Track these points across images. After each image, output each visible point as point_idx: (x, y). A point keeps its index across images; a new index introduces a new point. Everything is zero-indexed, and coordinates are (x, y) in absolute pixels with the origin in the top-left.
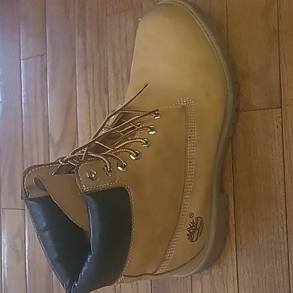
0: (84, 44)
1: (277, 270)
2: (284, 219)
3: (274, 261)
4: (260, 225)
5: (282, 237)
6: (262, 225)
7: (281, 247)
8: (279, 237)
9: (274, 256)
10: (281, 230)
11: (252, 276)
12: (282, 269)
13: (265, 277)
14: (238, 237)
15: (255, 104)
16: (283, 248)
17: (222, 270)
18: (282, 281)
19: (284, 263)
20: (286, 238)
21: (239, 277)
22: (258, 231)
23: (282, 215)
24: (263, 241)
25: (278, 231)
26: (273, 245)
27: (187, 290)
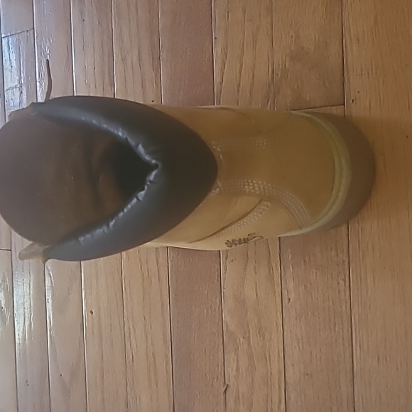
0: (82, 13)
1: (336, 341)
2: (346, 267)
3: (332, 326)
4: (314, 275)
5: (343, 293)
6: (316, 275)
7: (341, 307)
8: (339, 292)
9: (333, 320)
10: (342, 282)
11: (303, 347)
12: (343, 338)
13: (321, 350)
14: (285, 292)
15: (308, 99)
16: (344, 308)
17: (264, 339)
18: (343, 355)
19: (345, 331)
20: (348, 294)
21: (286, 348)
22: (311, 284)
23: (344, 261)
24: (317, 299)
25: (338, 283)
26: (331, 304)
27: (218, 365)
